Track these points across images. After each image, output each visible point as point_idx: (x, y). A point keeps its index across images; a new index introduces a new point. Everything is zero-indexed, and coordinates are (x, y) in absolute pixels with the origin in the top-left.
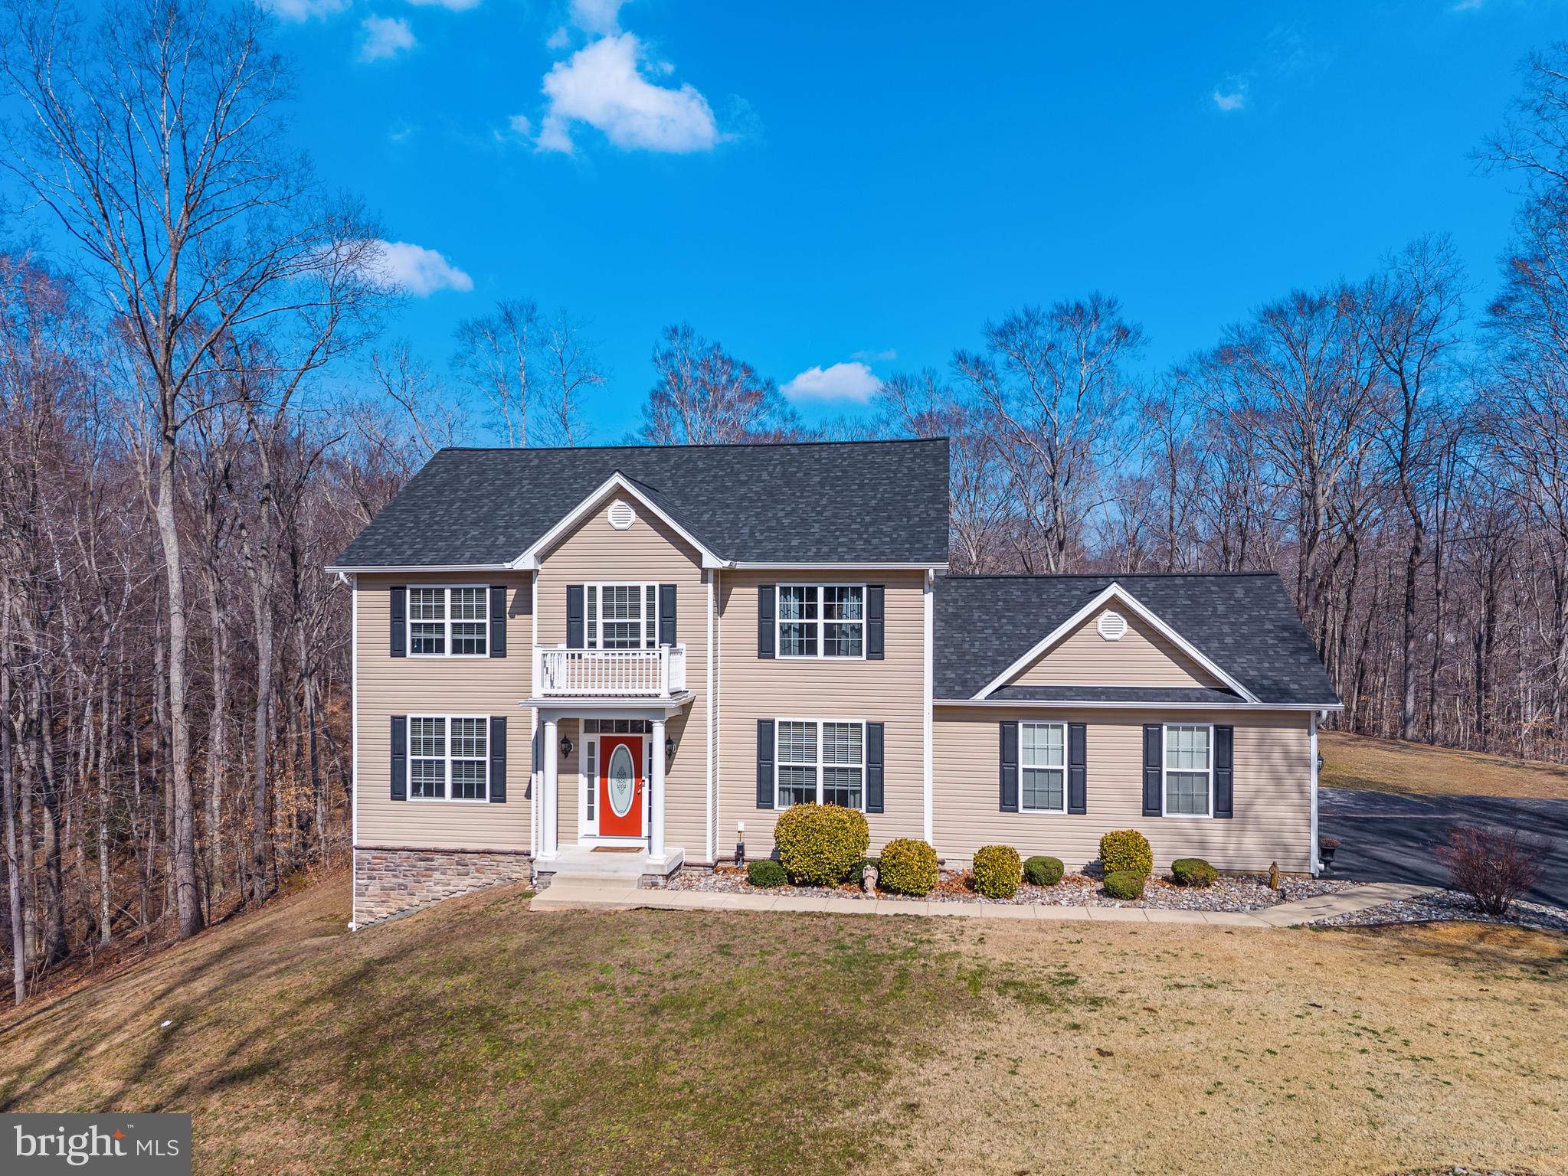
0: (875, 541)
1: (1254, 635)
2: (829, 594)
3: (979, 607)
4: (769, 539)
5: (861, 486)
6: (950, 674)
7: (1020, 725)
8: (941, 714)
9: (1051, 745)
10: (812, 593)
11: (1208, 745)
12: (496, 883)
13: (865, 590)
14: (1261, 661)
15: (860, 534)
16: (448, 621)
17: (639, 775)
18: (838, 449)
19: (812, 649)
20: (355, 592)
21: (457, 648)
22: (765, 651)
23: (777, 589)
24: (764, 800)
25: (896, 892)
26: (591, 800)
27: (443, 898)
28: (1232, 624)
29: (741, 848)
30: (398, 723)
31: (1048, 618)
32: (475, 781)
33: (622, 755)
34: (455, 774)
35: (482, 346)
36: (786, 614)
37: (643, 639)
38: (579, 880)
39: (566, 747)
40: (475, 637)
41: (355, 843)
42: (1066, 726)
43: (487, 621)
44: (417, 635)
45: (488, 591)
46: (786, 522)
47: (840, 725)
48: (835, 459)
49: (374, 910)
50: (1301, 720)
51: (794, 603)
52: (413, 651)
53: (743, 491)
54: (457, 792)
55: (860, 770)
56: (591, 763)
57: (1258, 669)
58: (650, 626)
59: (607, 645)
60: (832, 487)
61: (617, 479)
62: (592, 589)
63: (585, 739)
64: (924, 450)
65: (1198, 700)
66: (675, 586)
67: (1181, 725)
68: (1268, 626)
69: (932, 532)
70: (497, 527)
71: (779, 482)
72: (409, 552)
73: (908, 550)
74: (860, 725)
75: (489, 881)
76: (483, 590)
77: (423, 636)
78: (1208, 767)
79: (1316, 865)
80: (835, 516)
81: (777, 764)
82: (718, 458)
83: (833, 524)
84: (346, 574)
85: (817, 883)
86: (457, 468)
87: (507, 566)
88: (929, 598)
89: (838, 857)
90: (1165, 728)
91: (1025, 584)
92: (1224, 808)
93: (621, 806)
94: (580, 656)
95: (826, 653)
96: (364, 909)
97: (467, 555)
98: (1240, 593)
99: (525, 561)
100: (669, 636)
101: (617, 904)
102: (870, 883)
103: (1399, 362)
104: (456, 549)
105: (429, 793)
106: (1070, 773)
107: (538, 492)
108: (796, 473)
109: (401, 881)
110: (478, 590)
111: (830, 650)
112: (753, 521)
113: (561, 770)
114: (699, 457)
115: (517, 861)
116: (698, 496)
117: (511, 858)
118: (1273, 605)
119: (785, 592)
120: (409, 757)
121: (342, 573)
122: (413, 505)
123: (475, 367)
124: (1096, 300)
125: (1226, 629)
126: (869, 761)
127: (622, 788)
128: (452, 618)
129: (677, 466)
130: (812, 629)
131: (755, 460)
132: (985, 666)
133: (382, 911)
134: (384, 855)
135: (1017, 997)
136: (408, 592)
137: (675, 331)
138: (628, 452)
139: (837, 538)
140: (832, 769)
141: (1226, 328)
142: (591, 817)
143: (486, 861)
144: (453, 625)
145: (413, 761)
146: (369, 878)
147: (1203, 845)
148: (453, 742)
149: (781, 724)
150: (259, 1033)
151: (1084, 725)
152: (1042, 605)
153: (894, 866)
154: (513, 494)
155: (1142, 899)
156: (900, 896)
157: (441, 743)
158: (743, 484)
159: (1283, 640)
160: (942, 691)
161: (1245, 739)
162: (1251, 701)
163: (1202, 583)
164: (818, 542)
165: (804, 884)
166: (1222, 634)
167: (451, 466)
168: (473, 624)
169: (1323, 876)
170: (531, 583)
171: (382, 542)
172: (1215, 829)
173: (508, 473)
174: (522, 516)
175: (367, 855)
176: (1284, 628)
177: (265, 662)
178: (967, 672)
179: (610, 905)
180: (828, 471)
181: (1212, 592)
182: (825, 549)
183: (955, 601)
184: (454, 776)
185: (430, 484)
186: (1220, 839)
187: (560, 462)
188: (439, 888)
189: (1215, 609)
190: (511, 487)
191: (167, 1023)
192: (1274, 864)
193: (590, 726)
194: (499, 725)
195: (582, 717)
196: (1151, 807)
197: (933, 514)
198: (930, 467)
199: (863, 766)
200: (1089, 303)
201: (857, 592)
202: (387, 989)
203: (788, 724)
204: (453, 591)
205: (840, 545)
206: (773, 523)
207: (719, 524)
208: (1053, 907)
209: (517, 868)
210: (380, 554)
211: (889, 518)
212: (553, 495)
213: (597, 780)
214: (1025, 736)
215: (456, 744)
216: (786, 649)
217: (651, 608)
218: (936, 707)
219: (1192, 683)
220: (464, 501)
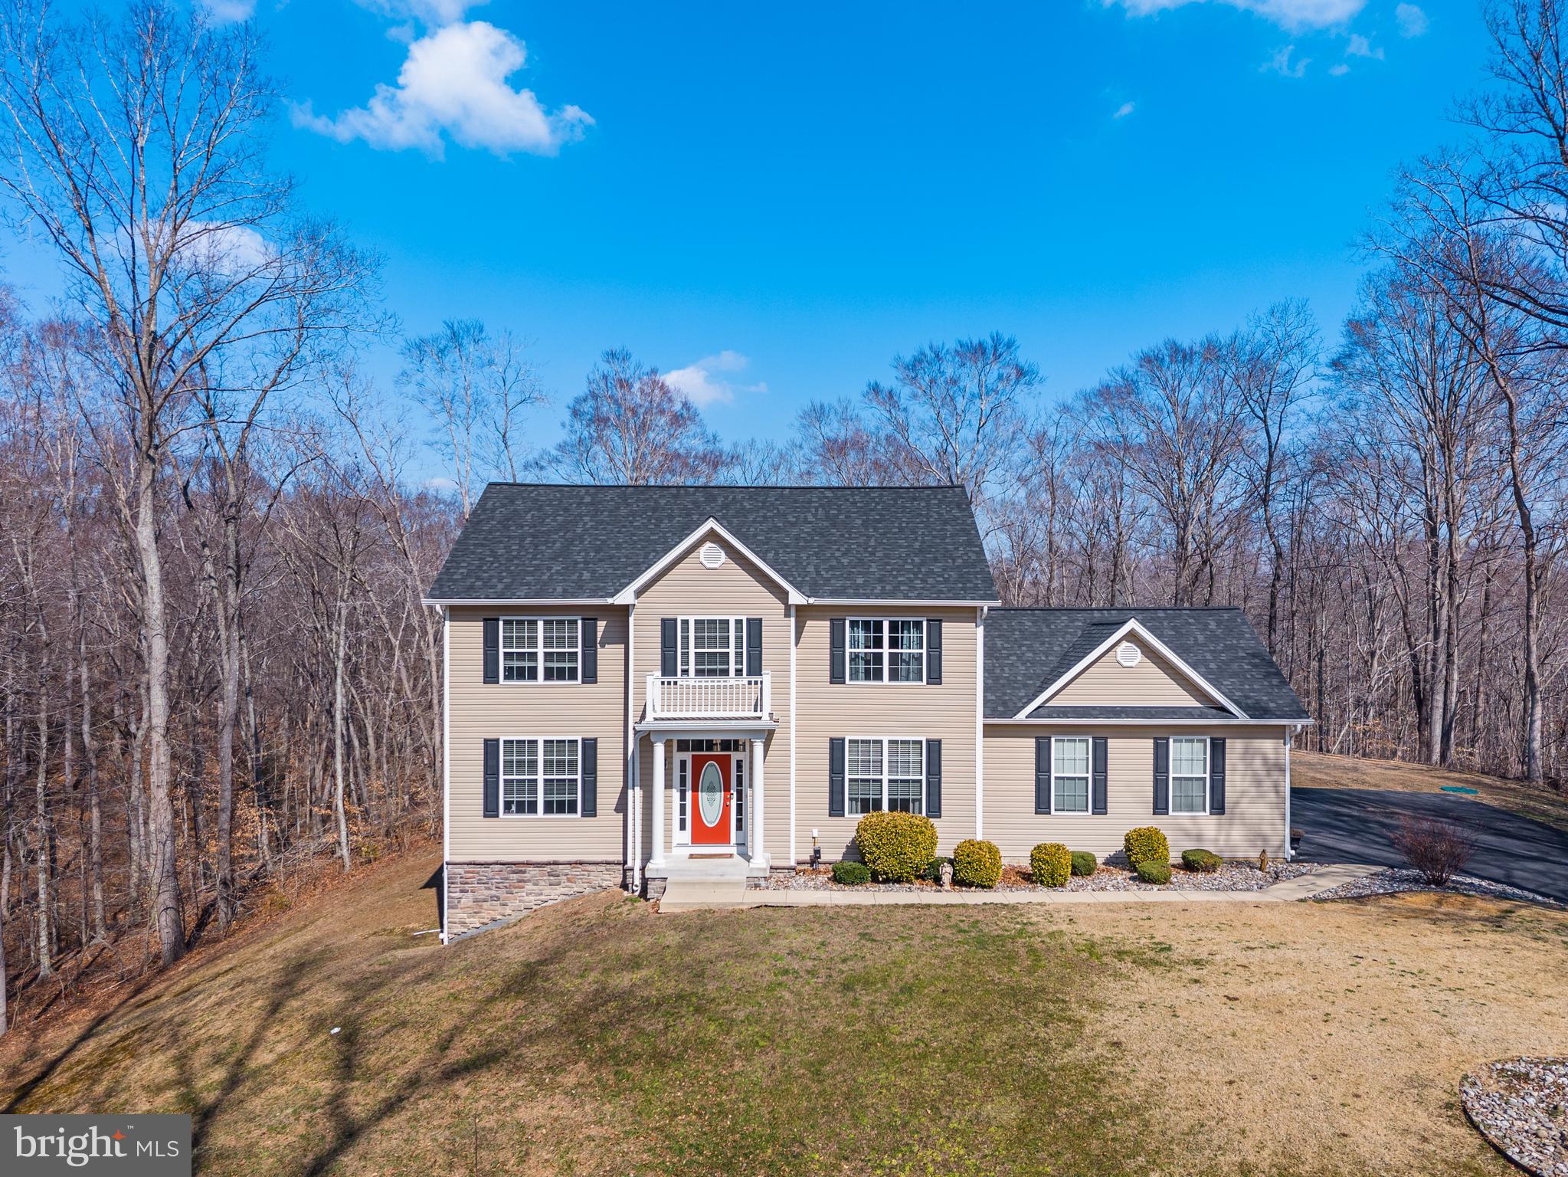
0: (930, 580)
1: (1232, 661)
2: (894, 627)
3: (999, 636)
4: (835, 577)
5: (901, 529)
7: (1053, 740)
8: (990, 731)
9: (1077, 757)
10: (878, 627)
11: (1205, 754)
12: (587, 891)
13: (925, 624)
14: (1243, 684)
15: (915, 574)
16: (541, 650)
17: (727, 789)
18: (867, 494)
19: (878, 675)
20: (447, 623)
21: (549, 674)
22: (837, 677)
23: (847, 623)
24: (836, 809)
25: (970, 885)
26: (683, 812)
27: (535, 907)
28: (1212, 652)
29: (817, 852)
30: (491, 747)
31: (1061, 646)
32: (567, 797)
33: (711, 772)
34: (547, 792)
35: (430, 363)
36: (855, 643)
37: (732, 667)
38: (693, 884)
40: (567, 665)
41: (447, 858)
42: (1091, 740)
43: (579, 650)
44: (510, 663)
45: (580, 622)
46: (845, 561)
47: (903, 742)
48: (868, 503)
49: (467, 920)
50: (1278, 733)
51: (861, 634)
52: (506, 678)
53: (795, 531)
54: (549, 808)
55: (920, 781)
56: (683, 778)
57: (1241, 690)
58: (739, 655)
59: (699, 672)
60: (876, 529)
61: (711, 524)
62: (685, 623)
63: (678, 757)
64: (946, 497)
65: (1200, 717)
66: (761, 620)
67: (1184, 737)
68: (1241, 654)
69: (977, 573)
70: (576, 563)
71: (826, 524)
72: (500, 586)
73: (962, 589)
74: (920, 742)
75: (580, 890)
76: (576, 622)
77: (515, 664)
78: (1205, 773)
79: (1289, 852)
80: (887, 556)
81: (847, 777)
82: (761, 499)
83: (888, 564)
84: (441, 608)
85: (898, 881)
86: (512, 502)
88: (980, 630)
90: (1171, 740)
91: (1034, 615)
92: (1218, 807)
93: (710, 819)
94: (675, 683)
95: (891, 679)
96: (457, 920)
97: (559, 589)
98: (1213, 625)
99: (625, 597)
100: (755, 668)
101: (739, 904)
102: (947, 878)
103: (1264, 411)
104: (546, 584)
105: (521, 810)
106: (1094, 780)
107: (604, 529)
108: (838, 515)
109: (493, 893)
110: (570, 622)
111: (894, 675)
112: (814, 560)
114: (743, 498)
115: (607, 870)
116: (755, 535)
117: (602, 868)
118: (1241, 635)
119: (853, 624)
120: (502, 777)
121: (435, 604)
122: (484, 539)
124: (997, 341)
125: (1209, 656)
126: (929, 773)
127: (711, 801)
128: (545, 647)
130: (878, 658)
131: (796, 502)
132: (1019, 689)
133: (475, 922)
134: (477, 869)
135: (1134, 962)
136: (501, 623)
138: (674, 491)
139: (895, 577)
140: (896, 781)
141: (1111, 371)
142: (683, 827)
143: (577, 871)
144: (545, 653)
145: (505, 780)
146: (461, 891)
147: (1199, 838)
148: (545, 762)
149: (851, 741)
151: (1106, 739)
152: (1052, 634)
153: (969, 863)
154: (579, 530)
155: (1171, 883)
156: (973, 888)
157: (533, 764)
158: (793, 525)
160: (990, 711)
161: (1235, 748)
162: (1243, 719)
163: (1180, 616)
164: (880, 580)
165: (886, 881)
166: (1206, 660)
167: (505, 501)
168: (564, 653)
169: (1294, 860)
170: (628, 616)
171: (468, 576)
172: (1211, 824)
173: (566, 509)
174: (597, 552)
175: (459, 870)
176: (1254, 656)
177: (232, 682)
178: (1005, 694)
179: (733, 904)
180: (867, 514)
181: (1190, 624)
182: (888, 587)
184: (545, 793)
185: (492, 518)
186: (1213, 833)
187: (612, 499)
188: (532, 898)
189: (1196, 639)
190: (574, 523)
191: (336, 1030)
192: (1264, 851)
193: (683, 746)
194: (590, 746)
195: (676, 738)
196: (1160, 806)
198: (956, 512)
199: (924, 778)
200: (990, 342)
201: (918, 625)
203: (856, 742)
204: (546, 622)
205: (900, 584)
206: (834, 563)
208: (1101, 892)
209: (608, 877)
210: (472, 587)
211: (936, 560)
212: (619, 532)
213: (689, 794)
214: (1057, 749)
215: (548, 764)
216: (854, 676)
217: (739, 639)
218: (985, 725)
219: (1192, 703)
220: (534, 536)
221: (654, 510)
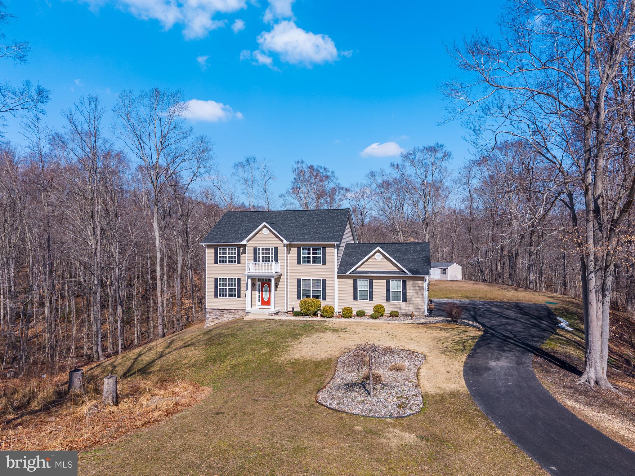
0: (324, 237)
1: (417, 258)
2: (313, 249)
4: (300, 236)
5: (325, 222)
6: (343, 268)
7: (358, 280)
8: (339, 277)
9: (365, 285)
10: (309, 249)
11: (401, 285)
14: (416, 265)
16: (227, 256)
17: (270, 291)
19: (309, 262)
20: (206, 249)
21: (229, 262)
22: (299, 263)
24: (299, 297)
25: (324, 317)
26: (259, 297)
27: (226, 320)
29: (293, 308)
30: (216, 280)
32: (234, 293)
33: (266, 286)
34: (229, 291)
35: (241, 169)
36: (303, 254)
37: (271, 260)
38: (255, 314)
39: (253, 285)
40: (234, 259)
41: (206, 308)
42: (368, 280)
43: (236, 256)
44: (220, 259)
45: (236, 249)
46: (305, 231)
47: (316, 280)
48: (321, 214)
49: (210, 323)
50: (422, 279)
51: (305, 251)
52: (220, 262)
53: (297, 223)
54: (229, 296)
56: (259, 288)
57: (414, 267)
58: (272, 257)
59: (263, 261)
60: (318, 222)
61: (265, 223)
62: (259, 248)
63: (258, 283)
64: (343, 212)
65: (397, 274)
66: (277, 248)
67: (394, 280)
68: (421, 256)
69: (338, 234)
70: (239, 233)
71: (306, 221)
72: (219, 239)
73: (331, 239)
74: (320, 280)
75: (237, 316)
77: (222, 259)
78: (401, 290)
79: (426, 313)
80: (317, 230)
81: (302, 289)
82: (293, 214)
83: (316, 232)
84: (205, 245)
85: (308, 315)
86: (230, 217)
87: (240, 243)
88: (335, 251)
89: (312, 309)
90: (391, 281)
92: (405, 300)
93: (266, 299)
94: (257, 264)
95: (313, 263)
96: (208, 323)
97: (232, 240)
98: (418, 248)
99: (244, 242)
100: (276, 260)
102: (319, 315)
104: (229, 239)
105: (223, 296)
106: (369, 291)
107: (249, 224)
108: (311, 218)
109: (216, 316)
110: (234, 248)
111: (313, 262)
112: (298, 231)
113: (252, 290)
114: (288, 214)
117: (242, 311)
118: (425, 251)
119: (303, 249)
120: (219, 287)
121: (203, 244)
122: (220, 227)
123: (238, 176)
126: (322, 288)
127: (266, 294)
129: (283, 216)
130: (309, 257)
131: (302, 214)
132: (351, 265)
133: (212, 324)
134: (213, 310)
136: (218, 249)
137: (298, 162)
138: (271, 212)
140: (314, 290)
142: (259, 301)
143: (236, 312)
144: (229, 256)
146: (209, 316)
147: (400, 308)
149: (303, 280)
150: (189, 341)
151: (372, 280)
153: (324, 311)
154: (243, 224)
155: (381, 319)
157: (226, 284)
158: (298, 221)
159: (423, 260)
160: (340, 272)
161: (409, 283)
162: (409, 274)
163: (410, 245)
164: (311, 237)
165: (305, 315)
168: (233, 256)
169: (429, 316)
170: (246, 247)
171: (212, 237)
172: (403, 305)
173: (243, 218)
174: (245, 230)
175: (209, 311)
176: (425, 257)
177: (180, 264)
178: (347, 267)
179: (261, 318)
180: (318, 218)
181: (412, 248)
182: (313, 239)
183: (349, 250)
185: (223, 222)
186: (404, 307)
187: (255, 215)
188: (225, 318)
189: (411, 252)
190: (242, 222)
191: (169, 342)
192: (413, 312)
193: (259, 280)
194: (239, 280)
195: (257, 278)
196: (388, 299)
197: (339, 230)
198: (343, 217)
199: (321, 289)
200: (434, 146)
201: (320, 249)
202: (214, 333)
204: (229, 249)
205: (316, 237)
206: (302, 232)
207: (290, 232)
209: (243, 313)
210: (212, 240)
211: (329, 231)
212: (252, 225)
213: (261, 292)
214: (359, 282)
215: (229, 284)
216: (304, 262)
217: (272, 252)
218: (338, 276)
219: (397, 270)
220: (232, 226)
221: (264, 218)
